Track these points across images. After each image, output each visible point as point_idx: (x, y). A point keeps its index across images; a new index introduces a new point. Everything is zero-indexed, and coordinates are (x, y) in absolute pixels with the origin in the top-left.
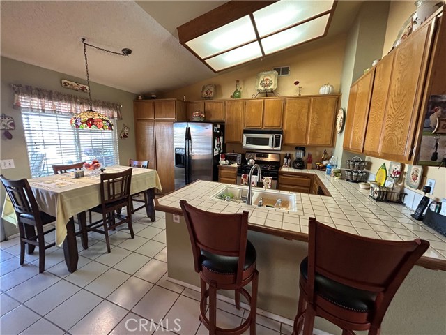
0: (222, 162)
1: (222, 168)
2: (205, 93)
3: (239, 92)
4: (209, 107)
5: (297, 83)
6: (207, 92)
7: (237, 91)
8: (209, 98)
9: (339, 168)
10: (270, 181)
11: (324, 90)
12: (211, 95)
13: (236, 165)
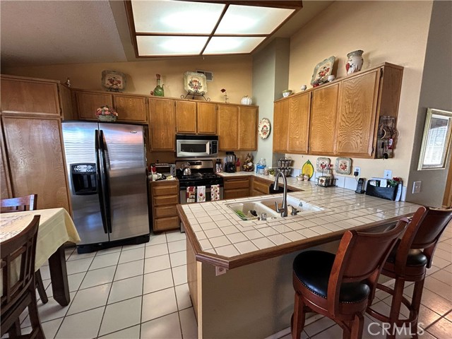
0: (155, 176)
1: (156, 184)
2: (107, 82)
3: (162, 89)
4: (121, 102)
5: (223, 91)
6: (112, 81)
7: (158, 87)
8: (117, 90)
9: (271, 168)
10: (218, 189)
11: (246, 101)
12: (121, 86)
13: (171, 178)
